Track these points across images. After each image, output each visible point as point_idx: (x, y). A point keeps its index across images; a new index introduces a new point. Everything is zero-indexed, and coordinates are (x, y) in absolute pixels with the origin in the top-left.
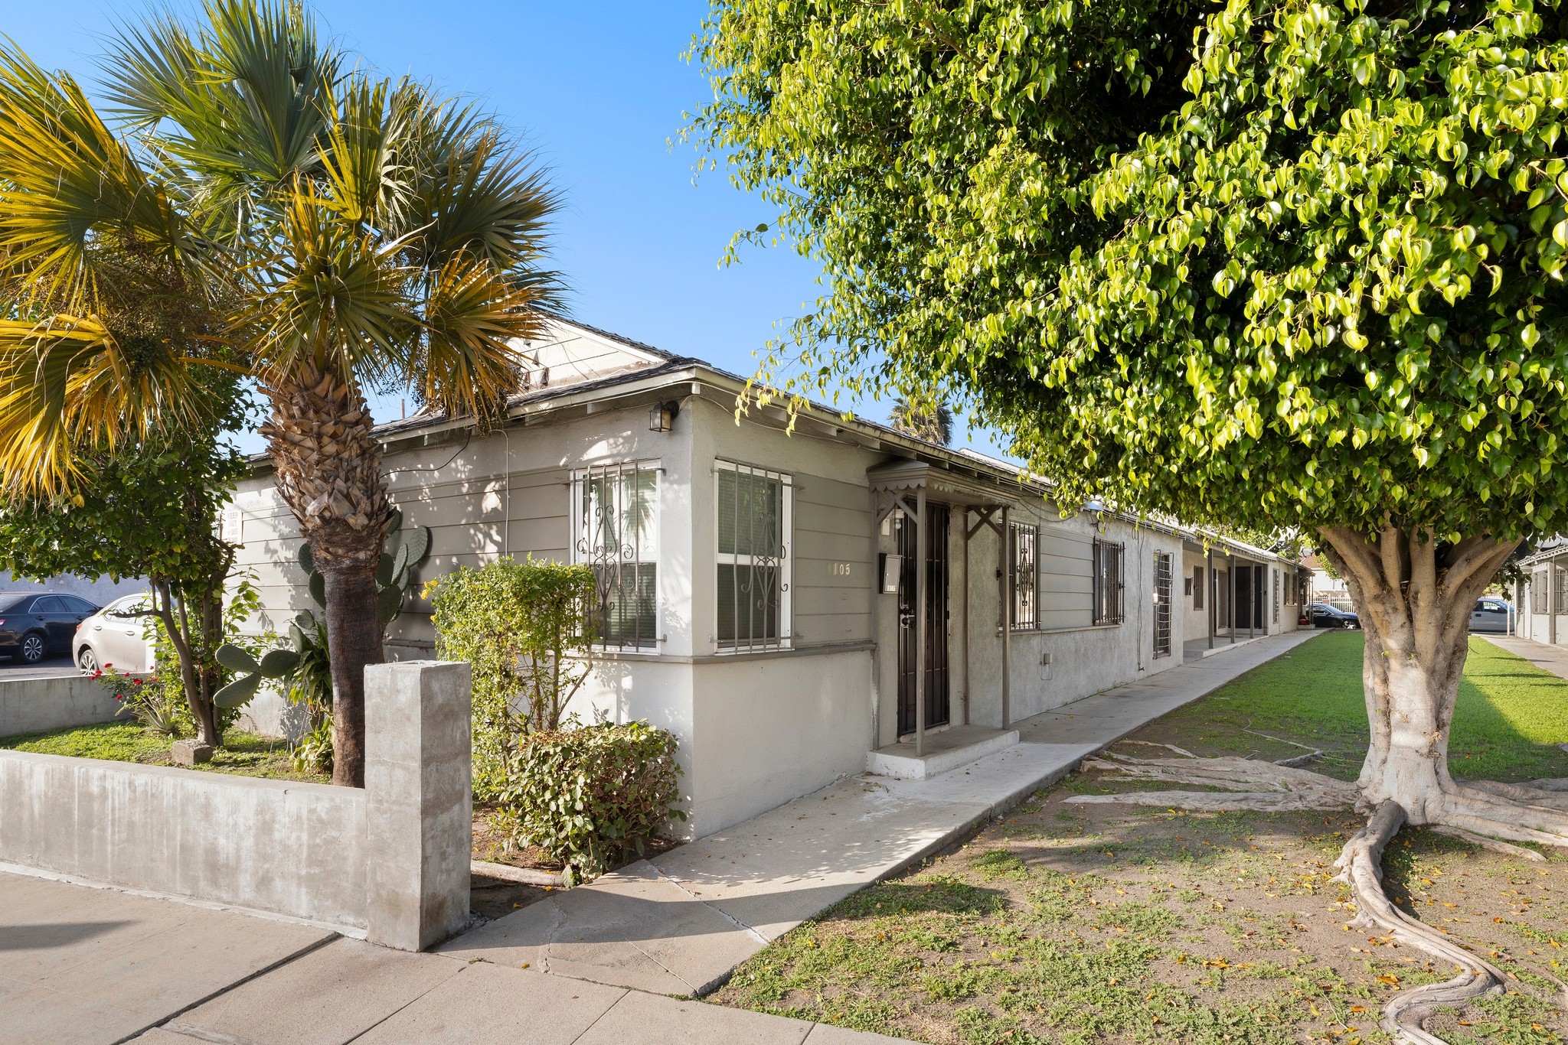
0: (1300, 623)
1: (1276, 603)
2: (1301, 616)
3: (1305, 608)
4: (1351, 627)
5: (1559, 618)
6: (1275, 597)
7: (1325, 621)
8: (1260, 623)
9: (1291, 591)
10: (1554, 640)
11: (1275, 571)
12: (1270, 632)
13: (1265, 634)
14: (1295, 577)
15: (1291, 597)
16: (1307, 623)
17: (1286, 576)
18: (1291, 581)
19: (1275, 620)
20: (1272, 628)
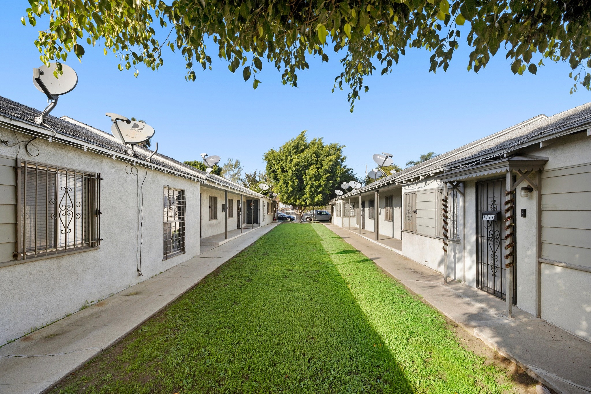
0: (274, 220)
1: (264, 213)
2: (274, 217)
3: (276, 214)
4: (289, 220)
5: (344, 218)
6: (264, 212)
7: (281, 218)
8: (257, 221)
9: (270, 209)
10: (343, 226)
11: (264, 202)
12: (261, 225)
13: (259, 226)
14: (272, 204)
15: (270, 211)
16: (276, 220)
17: (268, 204)
18: (270, 205)
19: (264, 220)
20: (262, 223)
